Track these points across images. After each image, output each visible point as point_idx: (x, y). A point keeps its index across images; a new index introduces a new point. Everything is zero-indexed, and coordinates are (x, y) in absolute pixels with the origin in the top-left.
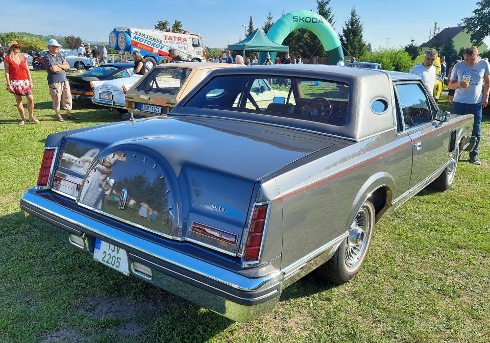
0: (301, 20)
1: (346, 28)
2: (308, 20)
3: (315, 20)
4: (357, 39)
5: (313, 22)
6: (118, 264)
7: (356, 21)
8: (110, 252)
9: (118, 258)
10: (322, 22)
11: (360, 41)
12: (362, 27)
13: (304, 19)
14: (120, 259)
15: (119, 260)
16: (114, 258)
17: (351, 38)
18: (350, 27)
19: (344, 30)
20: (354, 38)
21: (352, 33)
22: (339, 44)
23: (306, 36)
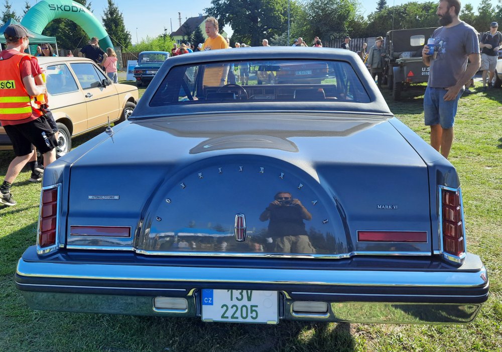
0: (59, 9)
1: (105, 18)
2: (67, 8)
3: (75, 9)
4: (119, 28)
5: (73, 11)
6: (254, 314)
7: (115, 10)
8: (235, 302)
9: (252, 306)
10: (83, 11)
11: (123, 30)
12: (122, 16)
13: (63, 8)
14: (257, 306)
15: (254, 308)
16: (244, 309)
17: (114, 27)
18: (109, 16)
19: (104, 20)
20: (116, 27)
21: (113, 22)
22: (106, 34)
23: (62, 25)
